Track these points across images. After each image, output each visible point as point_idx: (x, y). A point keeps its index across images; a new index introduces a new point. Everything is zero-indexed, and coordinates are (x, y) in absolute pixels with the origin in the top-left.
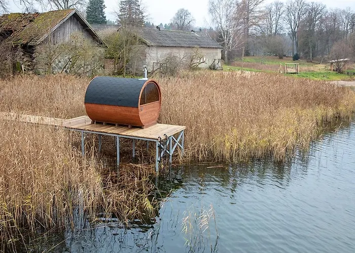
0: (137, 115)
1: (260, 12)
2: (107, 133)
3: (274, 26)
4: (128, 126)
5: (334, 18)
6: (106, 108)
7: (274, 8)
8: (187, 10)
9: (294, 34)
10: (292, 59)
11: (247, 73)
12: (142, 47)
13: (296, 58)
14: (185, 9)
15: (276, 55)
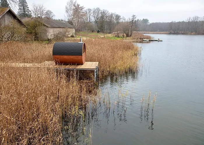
0: (81, 59)
1: (83, 13)
2: (69, 68)
3: (88, 19)
4: (75, 64)
5: (111, 16)
6: (65, 57)
7: (88, 11)
8: (51, 11)
9: (96, 22)
10: (97, 32)
11: (85, 38)
12: (45, 27)
13: (98, 32)
14: (50, 10)
15: (90, 31)
